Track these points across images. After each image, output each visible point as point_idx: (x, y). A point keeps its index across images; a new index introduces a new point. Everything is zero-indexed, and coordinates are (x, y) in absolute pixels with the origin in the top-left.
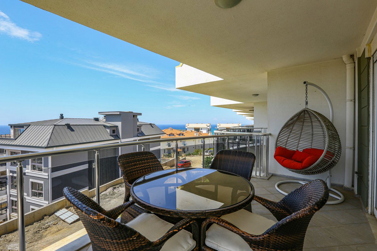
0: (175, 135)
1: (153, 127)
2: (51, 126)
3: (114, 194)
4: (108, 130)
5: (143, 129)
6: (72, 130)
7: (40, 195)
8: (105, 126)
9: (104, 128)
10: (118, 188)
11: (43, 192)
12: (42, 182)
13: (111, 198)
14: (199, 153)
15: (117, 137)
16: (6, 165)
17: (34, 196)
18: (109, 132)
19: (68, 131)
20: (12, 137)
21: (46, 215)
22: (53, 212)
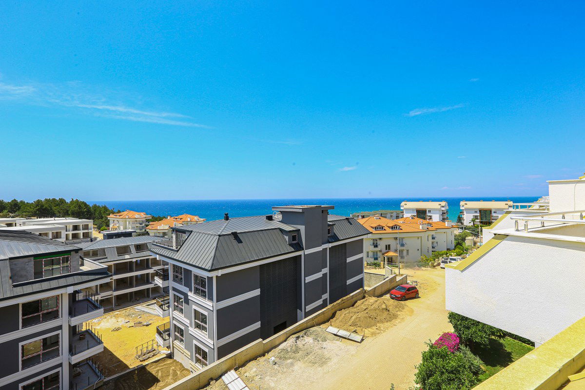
0: (386, 228)
1: (351, 224)
2: (216, 237)
3: (297, 350)
4: (287, 238)
5: (336, 231)
6: (240, 241)
7: (204, 329)
8: (281, 230)
9: (280, 233)
10: (303, 337)
11: (207, 326)
12: (206, 313)
13: (293, 358)
14: (430, 264)
15: (298, 247)
16: (168, 279)
17: (197, 327)
18: (287, 240)
19: (235, 242)
20: (174, 248)
21: (212, 379)
22: (220, 374)
